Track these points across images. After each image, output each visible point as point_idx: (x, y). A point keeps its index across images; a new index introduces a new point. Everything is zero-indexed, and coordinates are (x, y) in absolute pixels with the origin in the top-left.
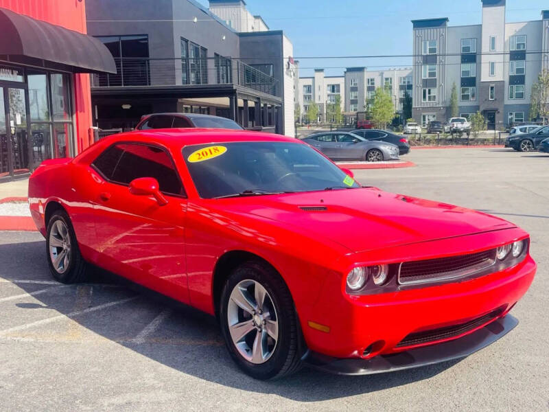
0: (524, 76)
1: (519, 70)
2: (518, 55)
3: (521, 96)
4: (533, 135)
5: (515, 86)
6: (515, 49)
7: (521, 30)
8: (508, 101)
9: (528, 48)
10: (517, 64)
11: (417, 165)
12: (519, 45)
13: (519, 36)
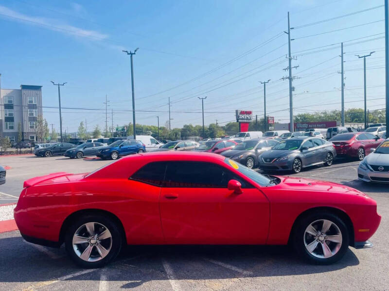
0: (13, 118)
1: (10, 114)
2: (9, 106)
3: (12, 128)
4: (51, 148)
5: (8, 123)
6: (7, 103)
7: (9, 94)
8: (5, 131)
9: (15, 103)
10: (8, 111)
11: (12, 168)
12: (9, 101)
13: (9, 96)
